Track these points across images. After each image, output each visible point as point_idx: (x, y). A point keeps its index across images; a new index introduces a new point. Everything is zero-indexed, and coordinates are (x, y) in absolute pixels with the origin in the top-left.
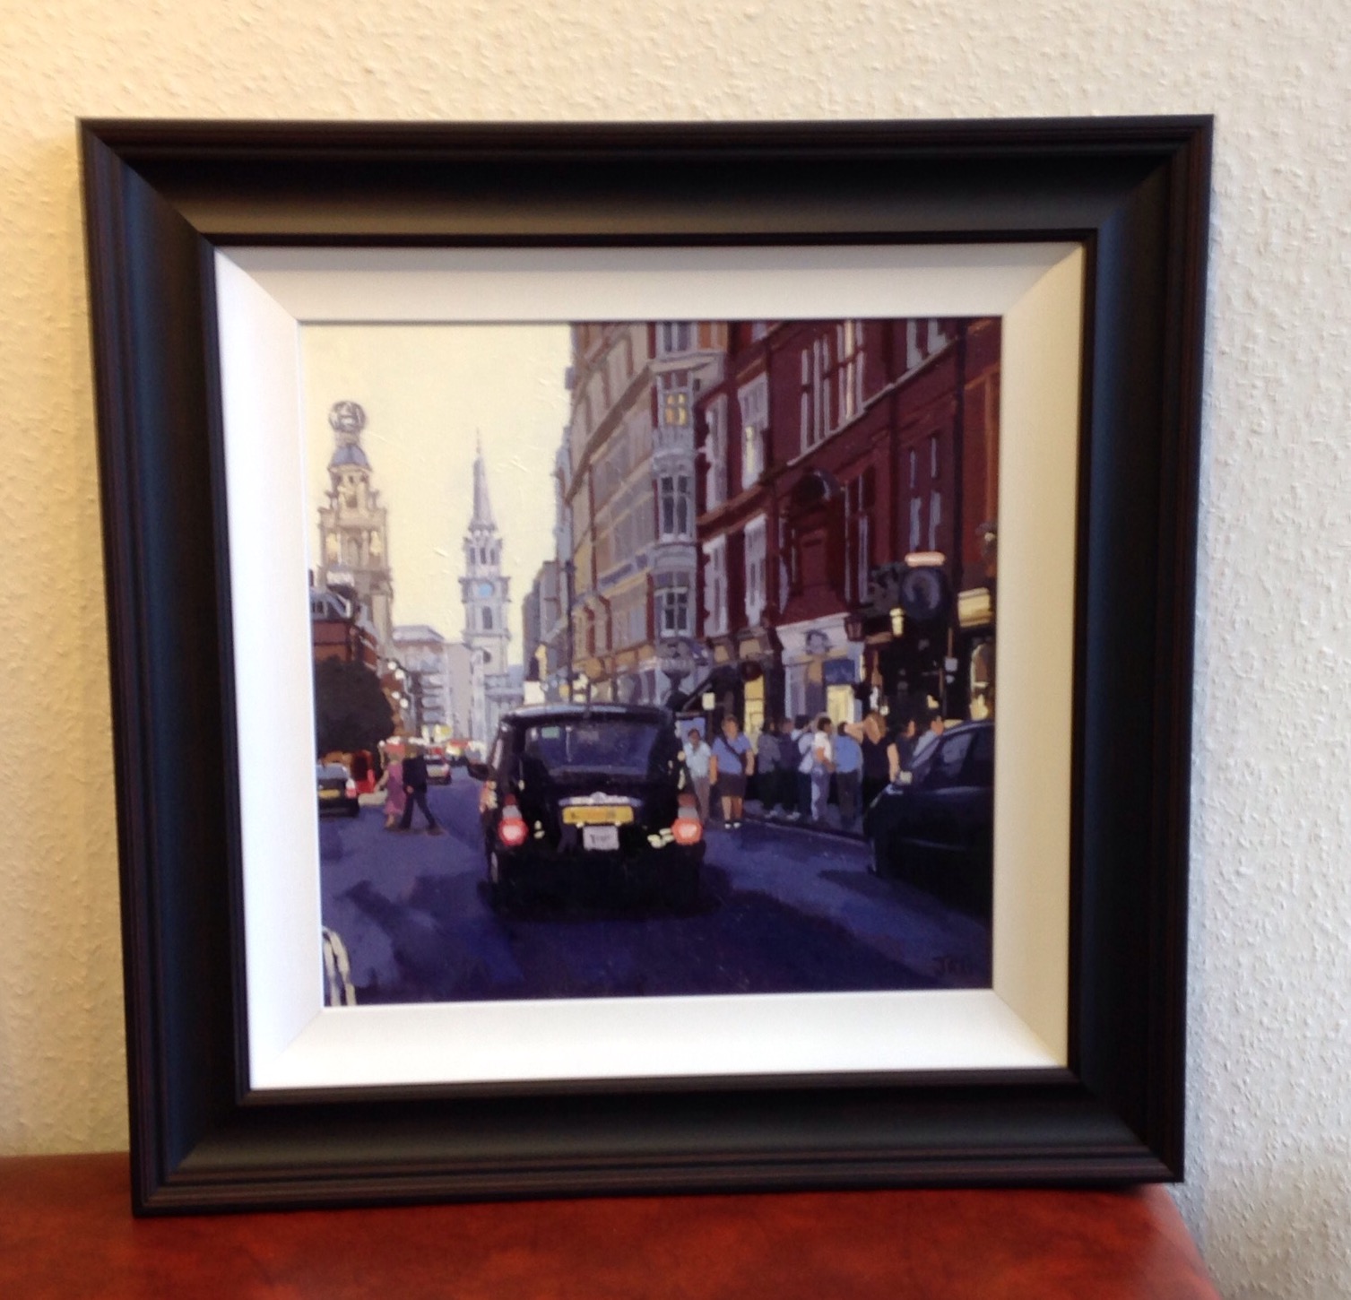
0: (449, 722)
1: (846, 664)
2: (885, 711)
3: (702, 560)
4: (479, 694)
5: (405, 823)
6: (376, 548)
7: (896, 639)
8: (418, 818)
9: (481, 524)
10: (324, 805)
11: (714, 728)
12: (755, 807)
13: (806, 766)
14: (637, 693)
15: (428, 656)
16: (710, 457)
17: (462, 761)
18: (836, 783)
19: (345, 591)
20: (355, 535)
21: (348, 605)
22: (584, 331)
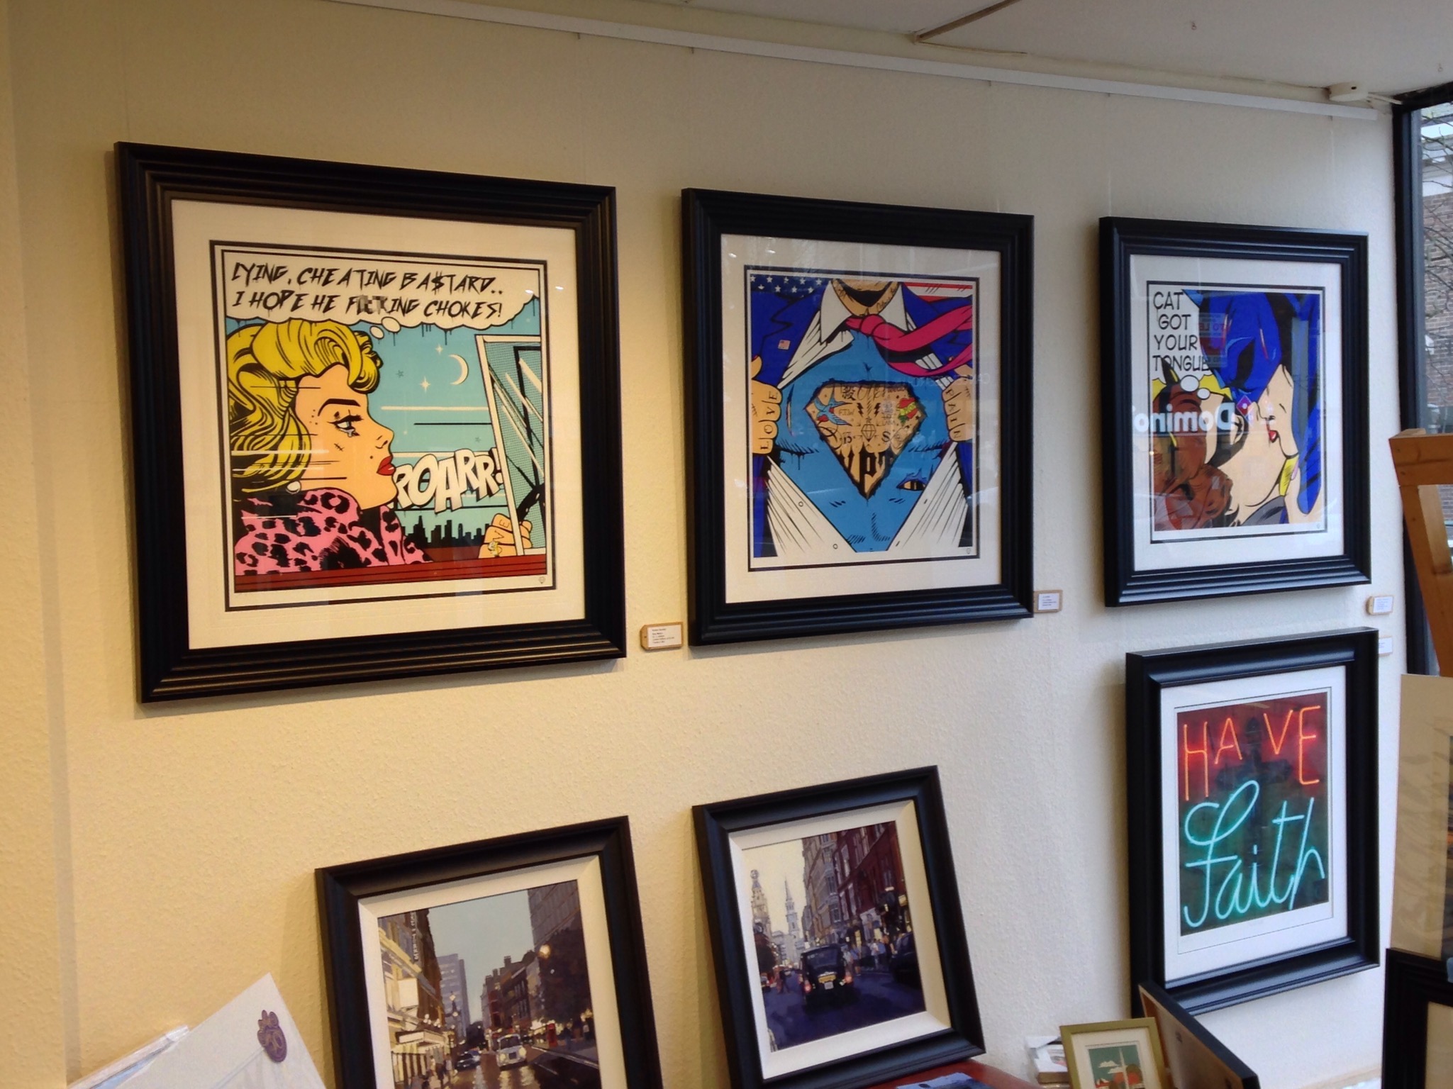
0: (788, 958)
1: (877, 922)
2: (888, 934)
3: (840, 898)
4: (794, 948)
5: (782, 991)
6: (765, 911)
7: (887, 912)
8: (785, 989)
9: (788, 898)
10: (763, 989)
11: (850, 948)
12: (863, 968)
13: (873, 954)
14: (831, 941)
15: (781, 939)
16: (838, 870)
17: (793, 969)
18: (880, 956)
19: (758, 924)
20: (760, 907)
21: (761, 928)
22: (805, 840)
